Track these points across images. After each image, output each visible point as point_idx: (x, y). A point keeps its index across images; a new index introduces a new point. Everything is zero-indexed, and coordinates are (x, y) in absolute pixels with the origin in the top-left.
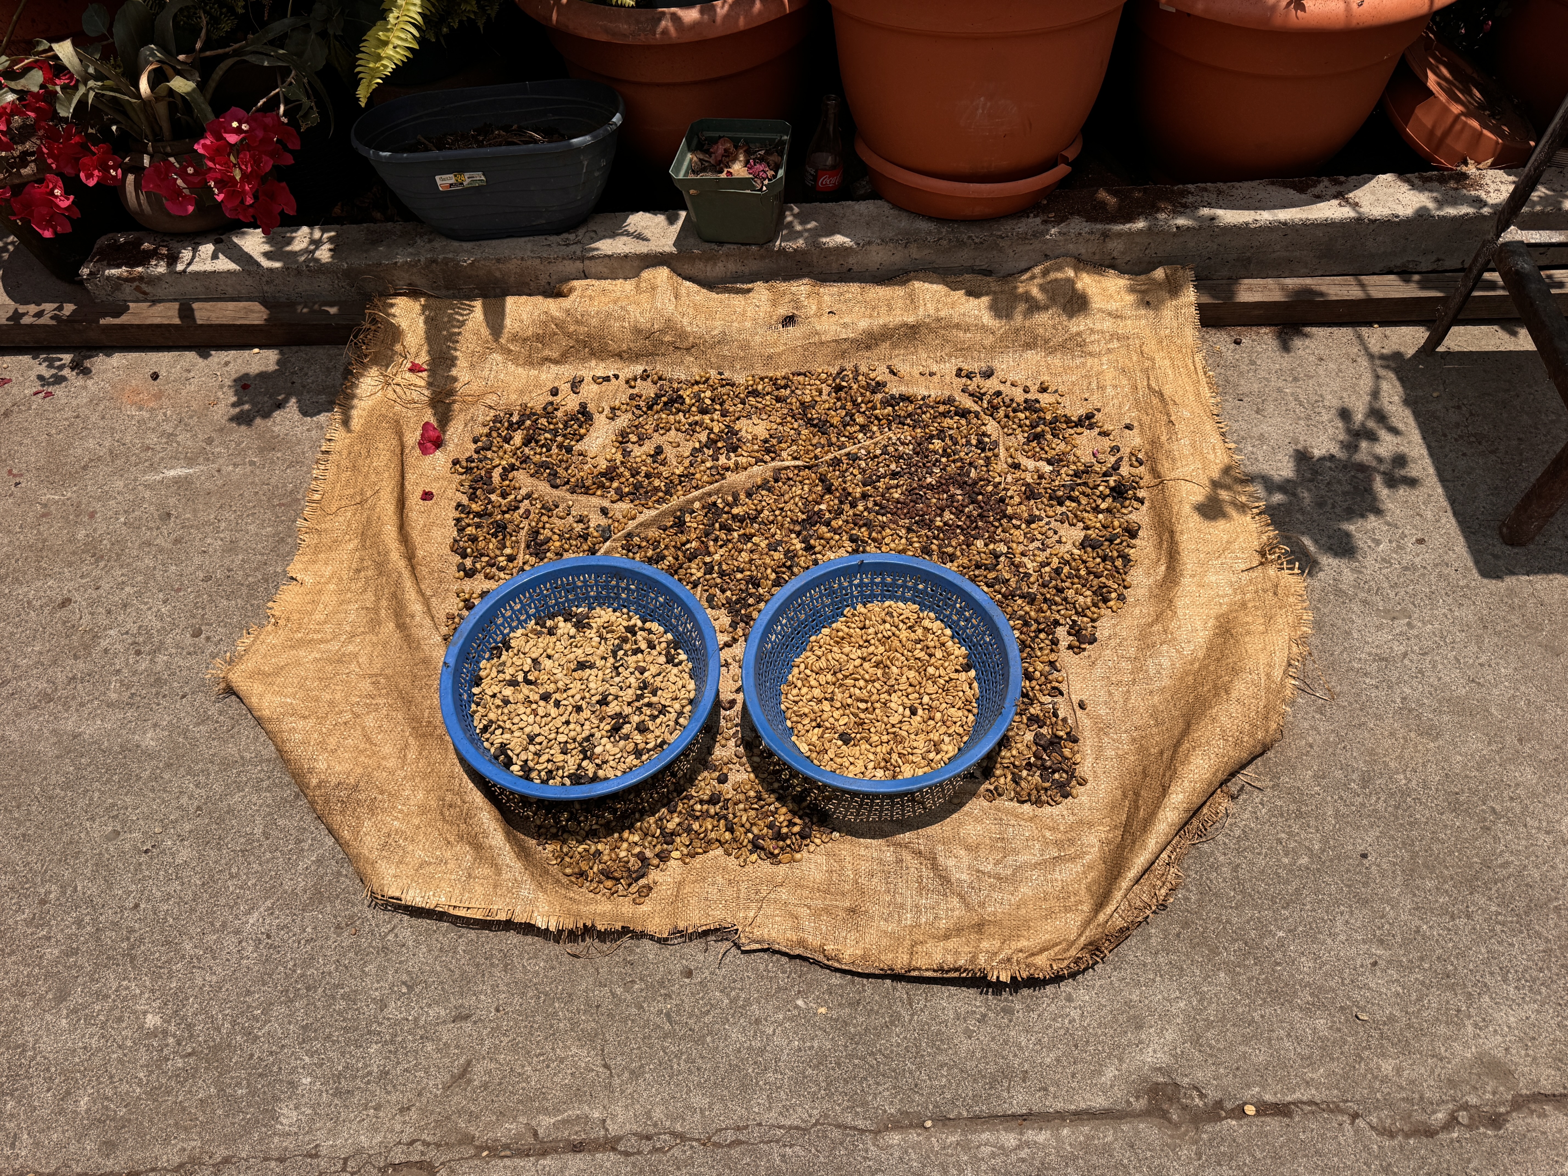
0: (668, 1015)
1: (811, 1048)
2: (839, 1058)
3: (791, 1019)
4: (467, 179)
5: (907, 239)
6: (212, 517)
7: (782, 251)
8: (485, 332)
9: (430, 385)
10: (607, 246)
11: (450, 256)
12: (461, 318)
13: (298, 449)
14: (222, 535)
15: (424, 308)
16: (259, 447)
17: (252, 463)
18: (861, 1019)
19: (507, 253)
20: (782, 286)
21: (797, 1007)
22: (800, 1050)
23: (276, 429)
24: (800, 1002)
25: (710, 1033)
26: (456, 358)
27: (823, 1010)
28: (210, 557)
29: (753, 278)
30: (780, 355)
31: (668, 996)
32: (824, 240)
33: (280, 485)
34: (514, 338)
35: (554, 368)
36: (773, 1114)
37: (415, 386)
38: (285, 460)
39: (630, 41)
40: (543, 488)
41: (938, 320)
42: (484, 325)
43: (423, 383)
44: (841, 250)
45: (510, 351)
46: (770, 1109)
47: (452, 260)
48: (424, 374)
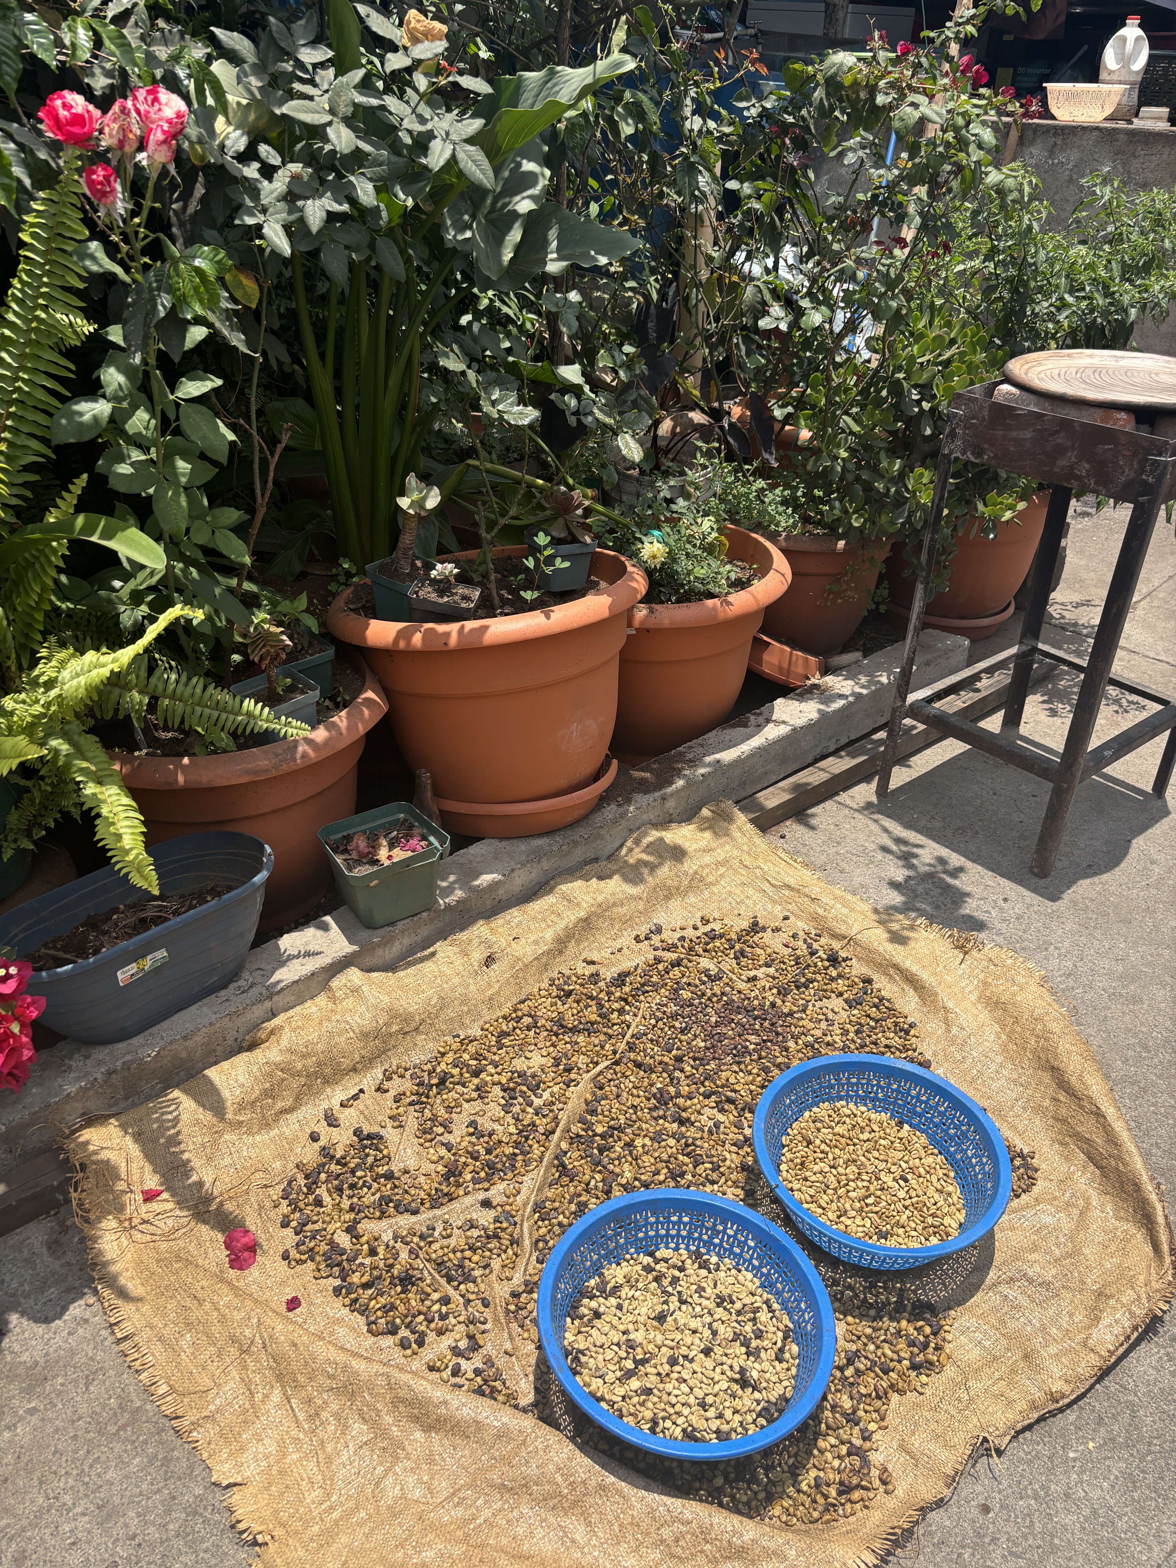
0: (1011, 1553)
1: (1116, 1477)
2: (1138, 1467)
3: (1083, 1472)
4: (148, 963)
5: (537, 856)
6: (41, 1500)
7: (448, 907)
8: (206, 1117)
9: (181, 1203)
10: (285, 975)
11: (128, 1058)
12: (170, 1117)
13: (80, 1359)
14: (79, 1510)
15: (123, 1127)
16: (22, 1390)
17: (32, 1412)
18: (1116, 1427)
19: (190, 1027)
20: (464, 936)
21: (1075, 1460)
22: (1113, 1487)
23: (25, 1357)
24: (1071, 1455)
25: (1052, 1537)
26: (189, 1161)
27: (1091, 1445)
28: (89, 1542)
29: (429, 942)
30: (498, 993)
31: (994, 1540)
32: (477, 883)
33: (98, 1409)
34: (241, 1107)
35: (292, 1118)
36: (1156, 1549)
37: (165, 1212)
38: (75, 1381)
39: (274, 773)
40: (405, 1221)
41: (600, 906)
42: (201, 1110)
43: (170, 1205)
44: (494, 886)
45: (240, 1123)
46: (1150, 1548)
47: (133, 1061)
48: (165, 1195)
